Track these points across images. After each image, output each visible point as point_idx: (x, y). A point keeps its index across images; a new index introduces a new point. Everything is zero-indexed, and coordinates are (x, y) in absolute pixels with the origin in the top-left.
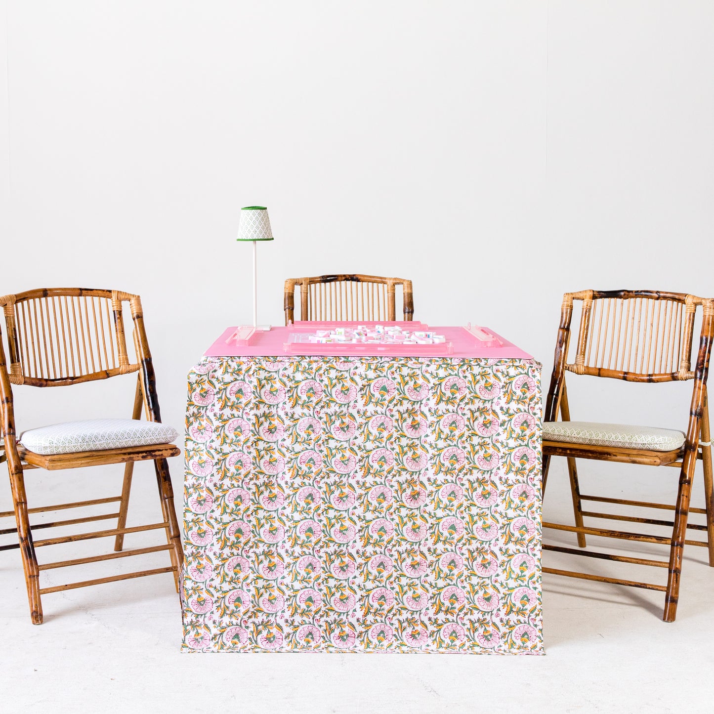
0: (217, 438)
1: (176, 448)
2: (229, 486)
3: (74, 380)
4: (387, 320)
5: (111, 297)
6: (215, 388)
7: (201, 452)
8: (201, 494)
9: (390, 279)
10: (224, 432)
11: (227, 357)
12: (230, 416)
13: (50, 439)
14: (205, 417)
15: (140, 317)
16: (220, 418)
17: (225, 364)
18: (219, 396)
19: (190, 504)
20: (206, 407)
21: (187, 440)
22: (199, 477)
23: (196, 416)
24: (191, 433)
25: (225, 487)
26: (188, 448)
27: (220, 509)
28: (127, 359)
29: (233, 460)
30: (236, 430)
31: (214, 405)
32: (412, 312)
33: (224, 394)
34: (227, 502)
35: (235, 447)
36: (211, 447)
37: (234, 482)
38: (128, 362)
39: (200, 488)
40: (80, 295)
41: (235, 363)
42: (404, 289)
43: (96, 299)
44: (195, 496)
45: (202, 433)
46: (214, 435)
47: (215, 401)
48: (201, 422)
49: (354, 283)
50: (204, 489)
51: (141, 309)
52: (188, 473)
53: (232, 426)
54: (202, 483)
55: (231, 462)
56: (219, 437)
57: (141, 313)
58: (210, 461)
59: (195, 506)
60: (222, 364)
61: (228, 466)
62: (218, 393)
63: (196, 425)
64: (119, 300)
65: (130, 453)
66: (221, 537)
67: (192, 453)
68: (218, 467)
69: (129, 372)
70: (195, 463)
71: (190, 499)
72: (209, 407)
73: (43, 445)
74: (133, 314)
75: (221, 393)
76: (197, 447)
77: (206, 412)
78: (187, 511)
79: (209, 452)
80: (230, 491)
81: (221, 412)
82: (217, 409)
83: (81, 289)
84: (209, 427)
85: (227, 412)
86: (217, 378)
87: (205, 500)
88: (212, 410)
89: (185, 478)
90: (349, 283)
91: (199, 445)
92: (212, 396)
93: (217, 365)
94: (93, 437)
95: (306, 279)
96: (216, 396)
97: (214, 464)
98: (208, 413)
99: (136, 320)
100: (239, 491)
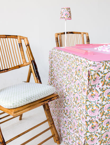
0: (101, 99)
1: (58, 96)
2: (105, 118)
3: (7, 70)
4: (82, 44)
5: (17, 38)
6: (100, 76)
7: (93, 106)
8: (93, 124)
9: (82, 33)
10: (103, 96)
11: (104, 61)
12: (106, 88)
13: (12, 102)
14: (95, 90)
15: (28, 45)
16: (102, 90)
17: (104, 64)
18: (102, 80)
19: (88, 129)
20: (95, 85)
21: (87, 101)
22: (92, 117)
23: (90, 90)
24: (88, 98)
25: (103, 119)
26: (87, 104)
27: (100, 129)
28: (26, 61)
29: (107, 107)
30: (108, 94)
31: (99, 84)
32: (89, 41)
33: (104, 79)
34: (103, 125)
35: (107, 102)
36: (98, 103)
37: (107, 117)
38: (26, 62)
39: (93, 122)
40: (6, 38)
41: (109, 64)
42: (86, 35)
43: (12, 39)
44: (91, 125)
45: (93, 97)
46: (99, 98)
47: (100, 82)
48: (93, 92)
49: (72, 34)
50: (95, 122)
51: (28, 42)
52: (87, 116)
53: (106, 93)
54: (94, 119)
55: (106, 109)
56: (101, 98)
57: (29, 44)
58: (97, 109)
59: (91, 129)
60: (103, 65)
61: (104, 110)
62: (101, 78)
63: (90, 94)
64: (21, 39)
65: (44, 101)
66: (100, 140)
67: (88, 107)
68: (101, 111)
69: (27, 65)
70: (90, 111)
71: (88, 127)
72: (97, 85)
73: (10, 106)
74: (26, 44)
75: (102, 79)
76: (91, 103)
77: (95, 87)
78: (87, 132)
79: (97, 105)
80: (105, 120)
81: (102, 87)
82: (100, 86)
83: (6, 35)
84: (97, 94)
85: (105, 87)
86: (101, 72)
87: (95, 126)
88: (98, 87)
89: (86, 118)
90: (70, 34)
91: (92, 103)
92: (98, 80)
93: (101, 65)
94: (30, 98)
95: (60, 33)
96: (100, 80)
97: (99, 110)
98: (96, 88)
99: (27, 46)
100: (108, 120)
